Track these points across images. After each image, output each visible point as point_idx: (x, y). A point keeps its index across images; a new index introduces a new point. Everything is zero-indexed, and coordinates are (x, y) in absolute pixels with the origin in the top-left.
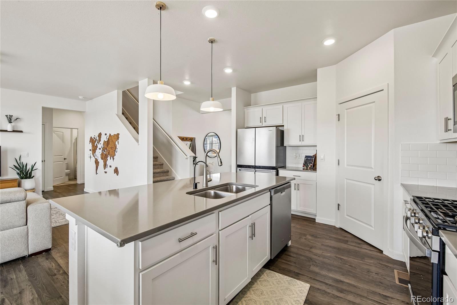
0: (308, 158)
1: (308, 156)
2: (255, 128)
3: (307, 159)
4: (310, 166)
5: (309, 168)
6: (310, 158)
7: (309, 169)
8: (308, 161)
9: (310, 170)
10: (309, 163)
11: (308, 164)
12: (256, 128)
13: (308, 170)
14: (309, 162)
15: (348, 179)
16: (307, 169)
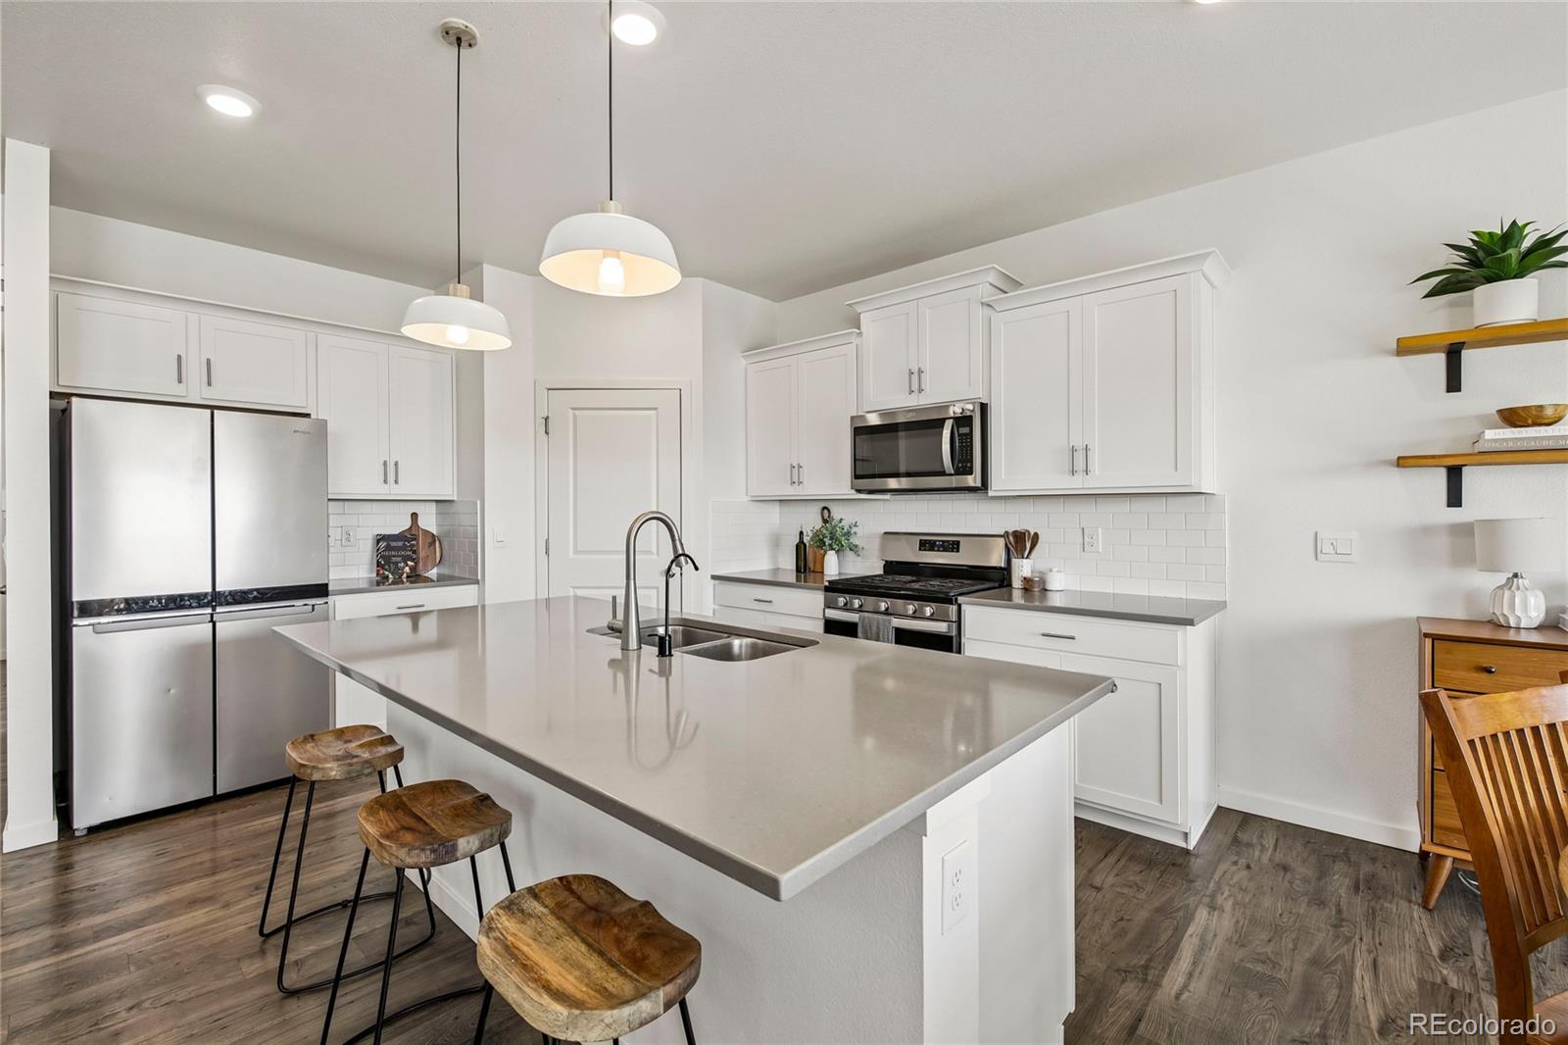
0: (393, 544)
1: (389, 536)
2: (212, 408)
3: (388, 545)
4: (407, 569)
5: (405, 575)
6: (400, 544)
7: (405, 580)
8: (393, 553)
9: (408, 584)
10: (399, 559)
11: (396, 563)
12: (215, 411)
13: (403, 583)
14: (399, 556)
15: (578, 588)
16: (398, 582)
